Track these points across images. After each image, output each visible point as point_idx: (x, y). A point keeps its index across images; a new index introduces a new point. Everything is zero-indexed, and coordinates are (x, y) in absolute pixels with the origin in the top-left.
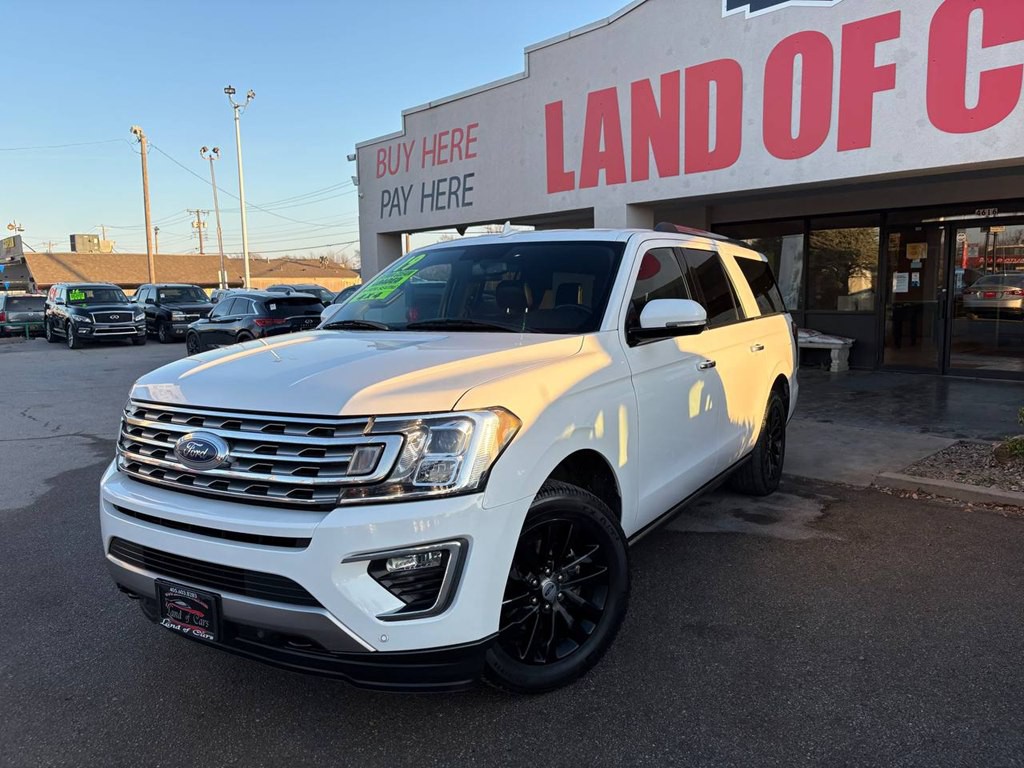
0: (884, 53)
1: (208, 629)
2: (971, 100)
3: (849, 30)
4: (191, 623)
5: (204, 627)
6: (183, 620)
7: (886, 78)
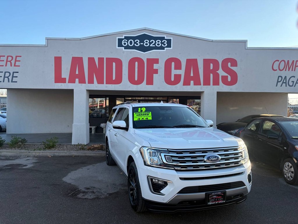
0: (156, 66)
1: (223, 200)
2: (173, 79)
3: (148, 60)
4: (218, 200)
5: (222, 200)
6: (215, 201)
7: (156, 71)
